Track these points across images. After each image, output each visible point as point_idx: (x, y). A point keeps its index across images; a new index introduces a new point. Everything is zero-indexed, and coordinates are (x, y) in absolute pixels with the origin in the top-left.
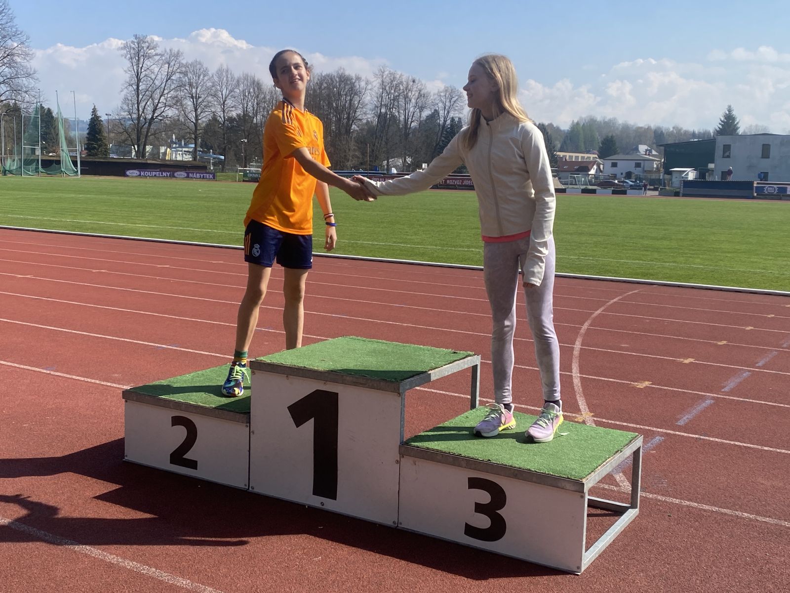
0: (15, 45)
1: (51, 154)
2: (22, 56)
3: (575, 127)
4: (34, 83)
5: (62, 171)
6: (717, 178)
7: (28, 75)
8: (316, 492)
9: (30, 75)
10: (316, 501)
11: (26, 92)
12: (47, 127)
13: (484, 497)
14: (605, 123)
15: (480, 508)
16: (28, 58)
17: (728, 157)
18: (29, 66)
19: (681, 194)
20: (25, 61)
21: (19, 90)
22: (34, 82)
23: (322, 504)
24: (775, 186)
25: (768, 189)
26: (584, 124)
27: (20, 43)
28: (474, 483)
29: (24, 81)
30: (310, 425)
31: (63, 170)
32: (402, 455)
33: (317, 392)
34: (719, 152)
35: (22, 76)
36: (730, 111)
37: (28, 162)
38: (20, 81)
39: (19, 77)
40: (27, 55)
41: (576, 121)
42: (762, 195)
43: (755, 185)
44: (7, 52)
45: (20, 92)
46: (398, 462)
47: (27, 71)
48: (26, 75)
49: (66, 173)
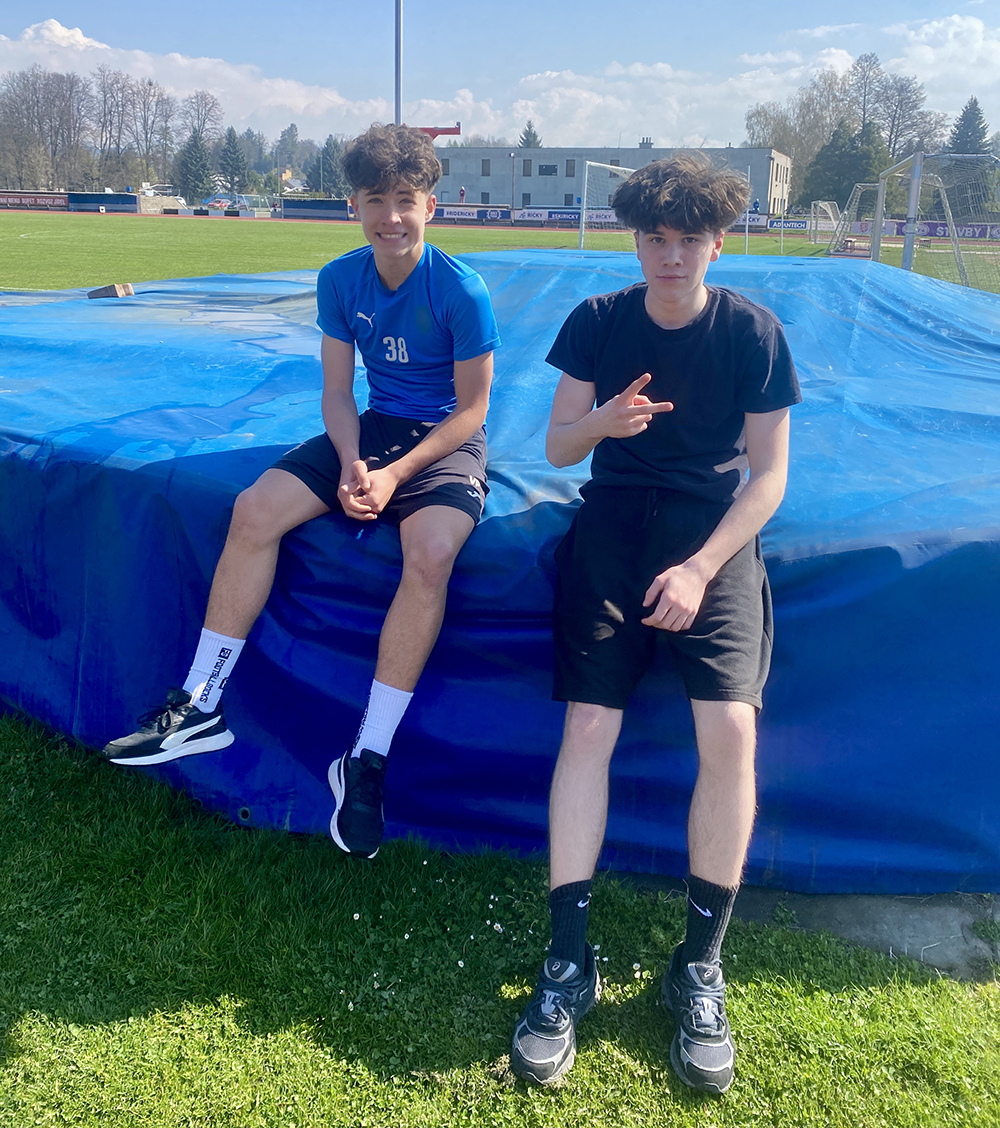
19: (283, 216)
36: (530, 127)
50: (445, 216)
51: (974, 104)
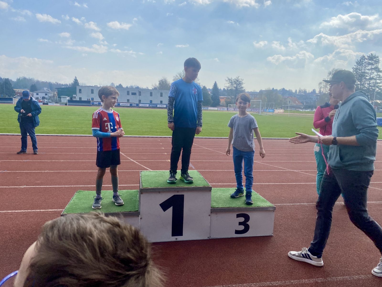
3: (18, 80)
6: (78, 100)
8: (173, 235)
10: (173, 239)
13: (242, 219)
14: (30, 79)
15: (240, 224)
17: (81, 93)
19: (68, 105)
23: (176, 239)
24: (97, 102)
25: (95, 103)
26: (22, 79)
28: (238, 216)
30: (170, 210)
32: (211, 213)
33: (174, 195)
34: (78, 91)
36: (76, 78)
41: (18, 78)
42: (93, 105)
43: (91, 102)
46: (209, 215)
50: (121, 105)
51: (216, 82)
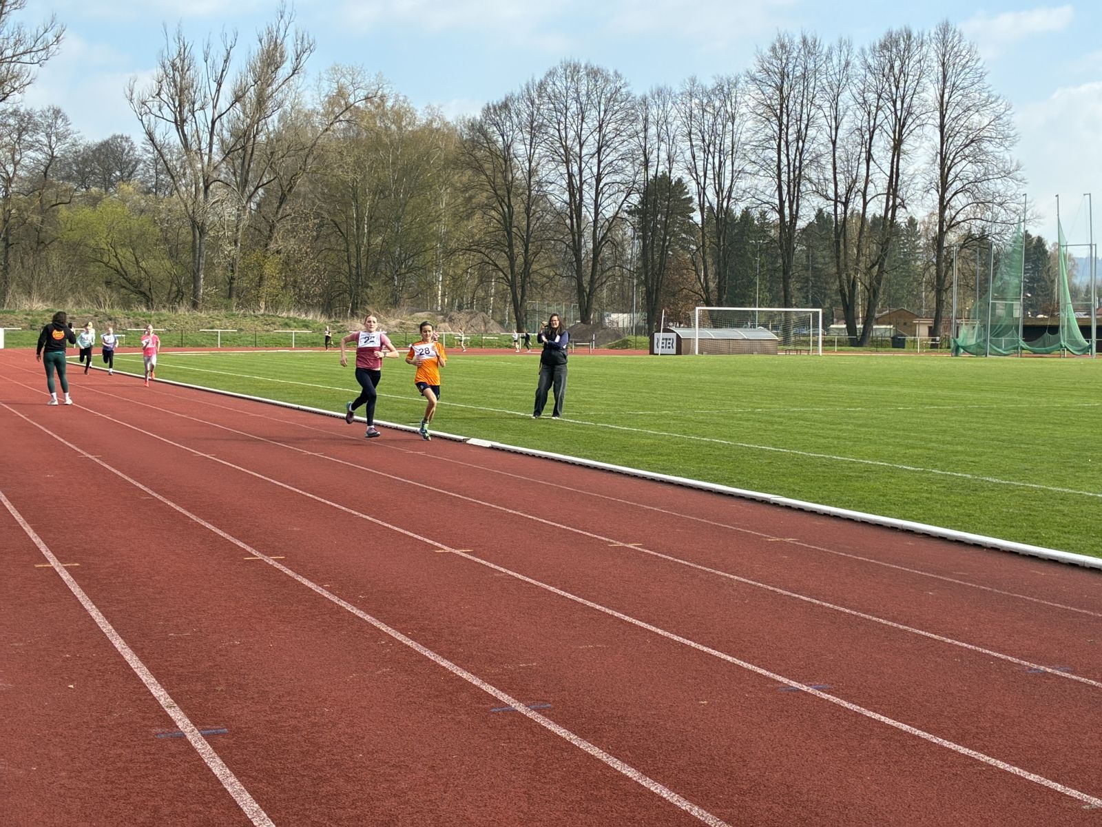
0: (986, 122)
1: (1040, 316)
2: (997, 140)
4: (1015, 187)
5: (1061, 346)
7: (1007, 174)
9: (1009, 173)
11: (1001, 204)
12: (1035, 269)
16: (1007, 144)
18: (1008, 158)
20: (1002, 148)
21: (989, 202)
22: (1017, 185)
27: (993, 117)
29: (997, 185)
31: (1063, 343)
35: (996, 176)
37: (998, 331)
38: (991, 186)
39: (988, 179)
40: (1006, 137)
44: (971, 137)
45: (991, 205)
47: (1004, 166)
48: (1003, 174)
49: (1068, 350)
